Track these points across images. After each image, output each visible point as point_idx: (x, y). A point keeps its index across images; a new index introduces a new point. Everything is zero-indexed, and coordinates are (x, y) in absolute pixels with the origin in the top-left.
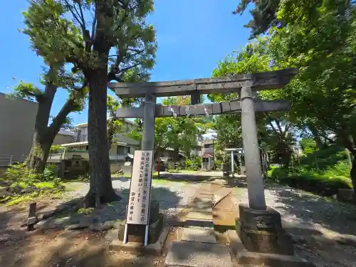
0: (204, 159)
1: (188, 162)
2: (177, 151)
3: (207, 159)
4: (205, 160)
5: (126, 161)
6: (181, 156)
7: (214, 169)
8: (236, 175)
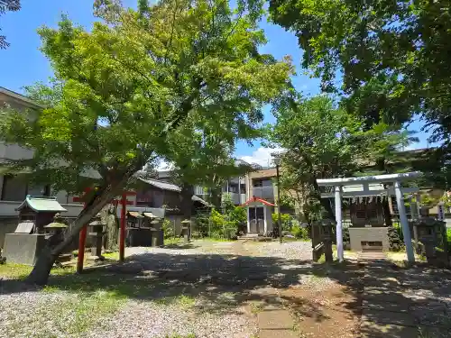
0: (252, 210)
1: (216, 217)
2: (188, 191)
3: (261, 210)
4: (256, 213)
5: (23, 218)
6: (198, 204)
7: (276, 233)
8: (348, 255)
